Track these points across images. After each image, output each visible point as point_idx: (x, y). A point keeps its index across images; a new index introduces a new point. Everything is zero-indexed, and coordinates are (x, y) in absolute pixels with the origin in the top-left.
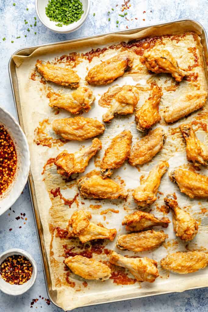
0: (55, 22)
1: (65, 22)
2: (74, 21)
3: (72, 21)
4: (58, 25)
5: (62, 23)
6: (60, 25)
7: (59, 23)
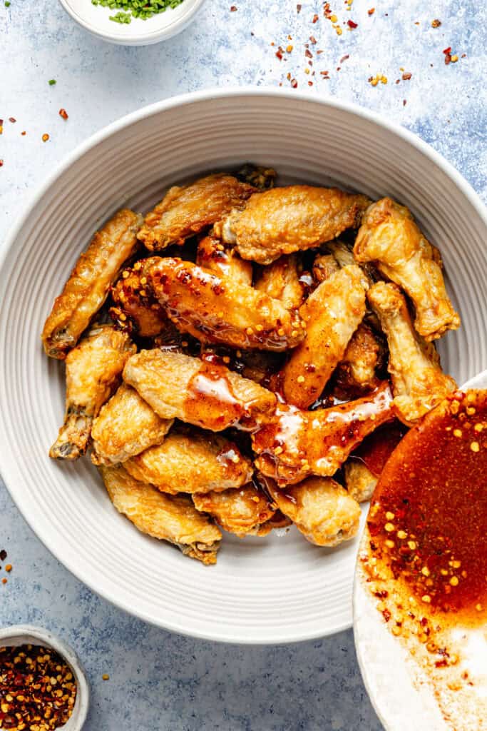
0: (107, 8)
1: (139, 10)
2: (165, 6)
3: (160, 7)
4: (119, 19)
5: (129, 11)
6: (122, 20)
7: (121, 11)
